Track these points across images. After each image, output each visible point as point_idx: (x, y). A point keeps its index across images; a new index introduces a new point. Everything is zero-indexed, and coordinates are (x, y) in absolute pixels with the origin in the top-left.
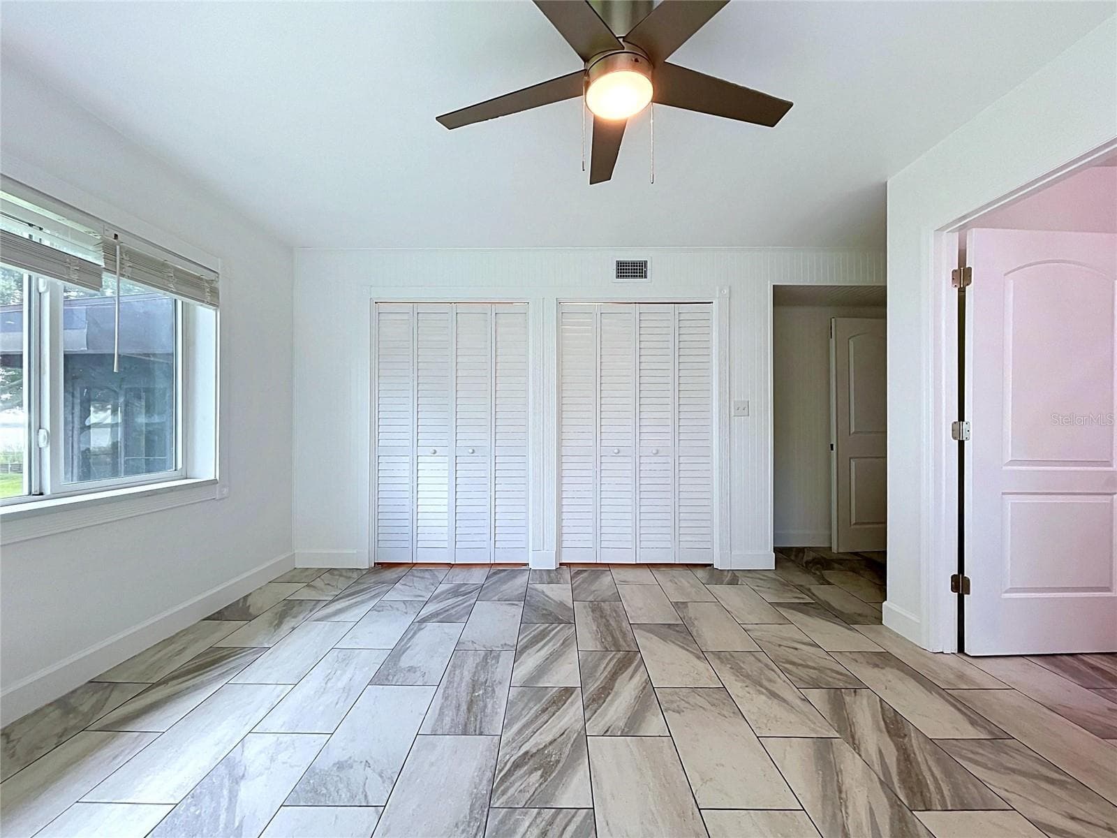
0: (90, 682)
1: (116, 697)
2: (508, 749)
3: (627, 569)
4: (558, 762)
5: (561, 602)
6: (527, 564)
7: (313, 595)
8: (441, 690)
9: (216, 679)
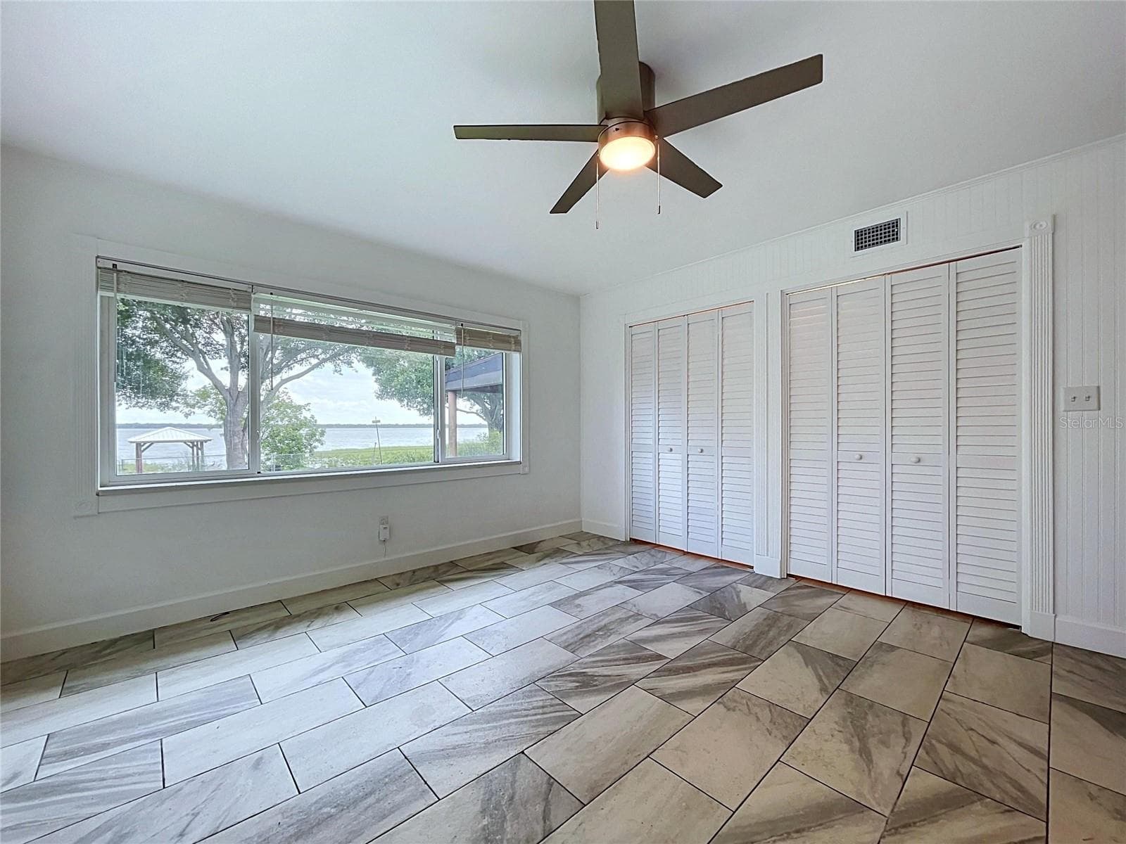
0: (451, 562)
1: (454, 571)
2: (577, 665)
3: (868, 599)
4: (596, 686)
5: (745, 604)
6: (752, 567)
7: (574, 549)
8: (580, 623)
9: (490, 577)
